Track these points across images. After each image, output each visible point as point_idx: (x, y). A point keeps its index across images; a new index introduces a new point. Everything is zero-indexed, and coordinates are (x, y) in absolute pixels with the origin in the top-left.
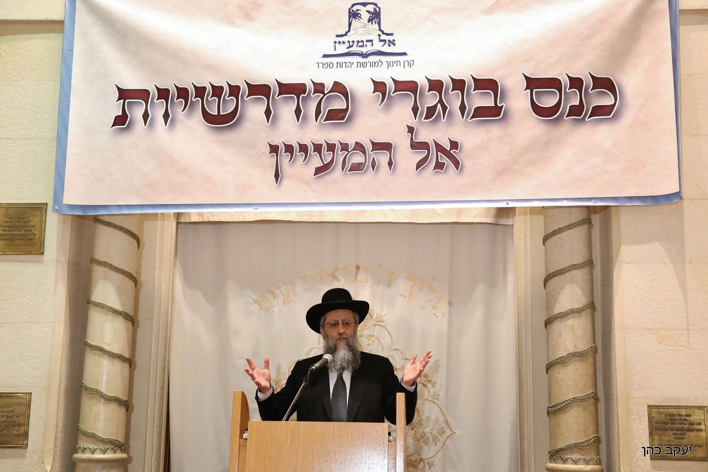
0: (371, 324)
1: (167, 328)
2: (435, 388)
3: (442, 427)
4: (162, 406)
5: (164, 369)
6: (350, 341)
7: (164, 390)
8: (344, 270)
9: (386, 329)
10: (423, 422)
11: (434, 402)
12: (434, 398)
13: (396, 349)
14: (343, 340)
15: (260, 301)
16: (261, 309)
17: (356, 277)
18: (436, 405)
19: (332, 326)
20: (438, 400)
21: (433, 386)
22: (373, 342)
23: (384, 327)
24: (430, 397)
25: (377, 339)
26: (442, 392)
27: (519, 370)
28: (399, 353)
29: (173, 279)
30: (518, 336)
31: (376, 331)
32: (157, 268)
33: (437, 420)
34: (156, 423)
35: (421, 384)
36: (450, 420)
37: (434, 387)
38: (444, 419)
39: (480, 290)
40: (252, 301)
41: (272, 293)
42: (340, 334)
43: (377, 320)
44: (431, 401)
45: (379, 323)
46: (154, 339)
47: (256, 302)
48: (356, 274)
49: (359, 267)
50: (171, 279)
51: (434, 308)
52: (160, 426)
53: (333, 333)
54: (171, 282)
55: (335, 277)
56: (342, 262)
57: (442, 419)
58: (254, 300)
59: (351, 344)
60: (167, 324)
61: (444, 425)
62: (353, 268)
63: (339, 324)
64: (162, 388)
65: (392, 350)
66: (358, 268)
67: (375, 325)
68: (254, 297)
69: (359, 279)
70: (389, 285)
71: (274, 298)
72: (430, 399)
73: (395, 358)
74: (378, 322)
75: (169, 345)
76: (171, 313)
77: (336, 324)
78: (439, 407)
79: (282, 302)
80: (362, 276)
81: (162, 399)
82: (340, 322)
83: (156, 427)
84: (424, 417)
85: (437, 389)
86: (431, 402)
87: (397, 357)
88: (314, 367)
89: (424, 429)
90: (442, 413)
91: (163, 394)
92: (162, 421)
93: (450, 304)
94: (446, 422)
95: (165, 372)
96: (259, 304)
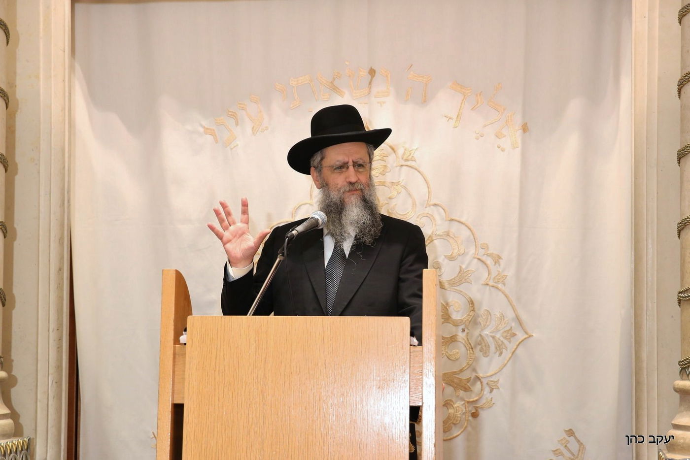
0: (395, 165)
1: (64, 175)
2: (500, 265)
3: (511, 328)
4: (61, 298)
5: (61, 239)
6: (366, 192)
7: (63, 273)
8: (350, 76)
9: (419, 172)
10: (480, 320)
11: (497, 288)
12: (498, 282)
13: (435, 205)
14: (355, 192)
15: (214, 130)
16: (217, 142)
17: (370, 88)
18: (500, 293)
19: (335, 169)
20: (504, 284)
21: (496, 262)
22: (399, 193)
23: (416, 169)
24: (491, 280)
25: (405, 188)
26: (510, 273)
27: (636, 233)
28: (441, 210)
29: (70, 94)
30: (636, 178)
31: (404, 175)
32: (41, 76)
33: (502, 316)
34: (53, 325)
35: (476, 260)
36: (524, 317)
37: (497, 265)
38: (514, 315)
39: (575, 108)
40: (201, 130)
41: (234, 116)
42: (351, 183)
43: (405, 157)
44: (493, 286)
45: (408, 163)
46: (42, 192)
47: (207, 131)
48: (370, 83)
49: (374, 71)
50: (67, 94)
51: (498, 136)
52: (59, 329)
53: (339, 180)
54: (67, 98)
55: (335, 89)
56: (347, 63)
57: (510, 314)
58: (204, 127)
59: (367, 197)
60: (64, 168)
61: (513, 324)
62: (364, 73)
63: (348, 168)
64: (60, 270)
65: (430, 206)
66: (372, 72)
67: (402, 166)
68: (204, 123)
69: (374, 90)
70: (424, 101)
71: (237, 124)
72: (491, 283)
73: (434, 219)
74: (406, 160)
75: (69, 201)
76: (70, 150)
77: (343, 167)
78: (506, 296)
79: (249, 130)
80: (379, 86)
81: (60, 287)
82: (351, 163)
83: (53, 331)
84: (482, 312)
85: (502, 266)
86: (492, 289)
87: (437, 217)
88: (294, 232)
89: (482, 330)
90: (511, 304)
91: (63, 279)
92: (62, 321)
93: (525, 129)
94: (518, 319)
95: (63, 243)
96: (213, 134)
